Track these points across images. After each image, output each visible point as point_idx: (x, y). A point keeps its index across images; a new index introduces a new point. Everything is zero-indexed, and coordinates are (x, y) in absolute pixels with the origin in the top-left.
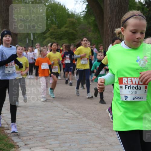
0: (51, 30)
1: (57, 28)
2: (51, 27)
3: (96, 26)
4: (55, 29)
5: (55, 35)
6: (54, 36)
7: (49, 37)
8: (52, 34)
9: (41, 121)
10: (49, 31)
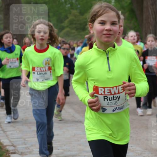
0: (71, 17)
1: (78, 14)
2: (70, 13)
3: (132, 11)
4: (75, 16)
5: (75, 24)
6: (74, 26)
7: (67, 26)
8: (71, 23)
9: (59, 142)
10: (68, 18)
